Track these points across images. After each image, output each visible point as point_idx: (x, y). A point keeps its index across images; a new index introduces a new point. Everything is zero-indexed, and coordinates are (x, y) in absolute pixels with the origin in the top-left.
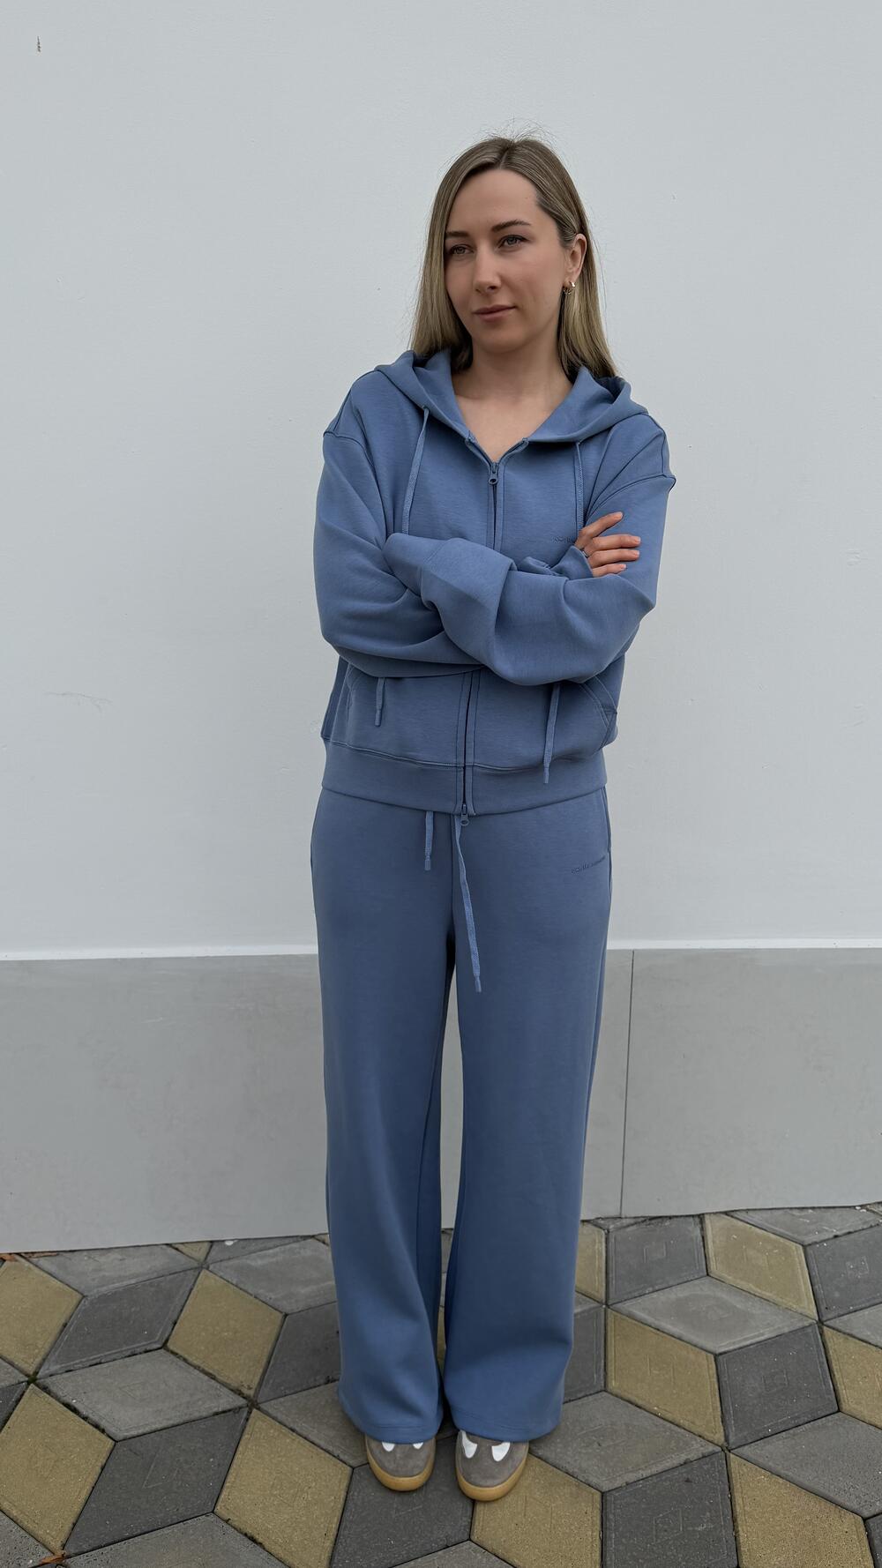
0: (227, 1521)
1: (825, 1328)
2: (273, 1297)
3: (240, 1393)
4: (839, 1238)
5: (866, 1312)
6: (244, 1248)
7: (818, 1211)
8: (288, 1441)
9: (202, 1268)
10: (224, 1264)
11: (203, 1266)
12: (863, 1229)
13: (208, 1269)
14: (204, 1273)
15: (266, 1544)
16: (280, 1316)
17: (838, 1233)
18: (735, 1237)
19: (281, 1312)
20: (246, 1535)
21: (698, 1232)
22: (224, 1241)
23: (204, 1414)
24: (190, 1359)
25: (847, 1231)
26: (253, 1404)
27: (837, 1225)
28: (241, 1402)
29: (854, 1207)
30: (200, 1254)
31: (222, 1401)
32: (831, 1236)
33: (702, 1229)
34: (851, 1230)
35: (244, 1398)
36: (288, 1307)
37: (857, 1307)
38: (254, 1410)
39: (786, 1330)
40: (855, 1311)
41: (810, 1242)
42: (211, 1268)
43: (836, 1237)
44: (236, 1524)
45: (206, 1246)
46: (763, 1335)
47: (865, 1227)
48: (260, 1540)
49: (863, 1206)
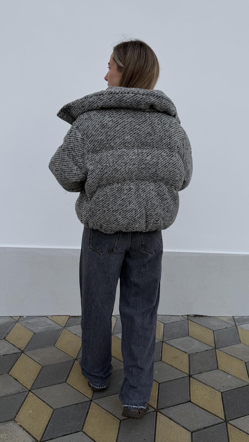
0: (11, 376)
1: (163, 343)
2: (32, 329)
3: (20, 349)
5: (175, 340)
6: (28, 318)
7: (170, 316)
8: (29, 360)
9: (17, 322)
10: (22, 321)
11: (17, 321)
12: (180, 321)
13: (18, 322)
14: (17, 323)
15: (19, 381)
16: (33, 333)
17: (173, 321)
19: (34, 332)
20: (15, 379)
22: (23, 316)
23: (11, 353)
24: (10, 342)
26: (23, 352)
27: (174, 319)
28: (20, 351)
29: (179, 316)
30: (17, 319)
31: (15, 351)
34: (177, 321)
35: (21, 350)
36: (35, 331)
37: (173, 338)
38: (23, 353)
40: (172, 339)
42: (19, 322)
44: (13, 376)
45: (19, 317)
48: (18, 380)
49: (181, 316)
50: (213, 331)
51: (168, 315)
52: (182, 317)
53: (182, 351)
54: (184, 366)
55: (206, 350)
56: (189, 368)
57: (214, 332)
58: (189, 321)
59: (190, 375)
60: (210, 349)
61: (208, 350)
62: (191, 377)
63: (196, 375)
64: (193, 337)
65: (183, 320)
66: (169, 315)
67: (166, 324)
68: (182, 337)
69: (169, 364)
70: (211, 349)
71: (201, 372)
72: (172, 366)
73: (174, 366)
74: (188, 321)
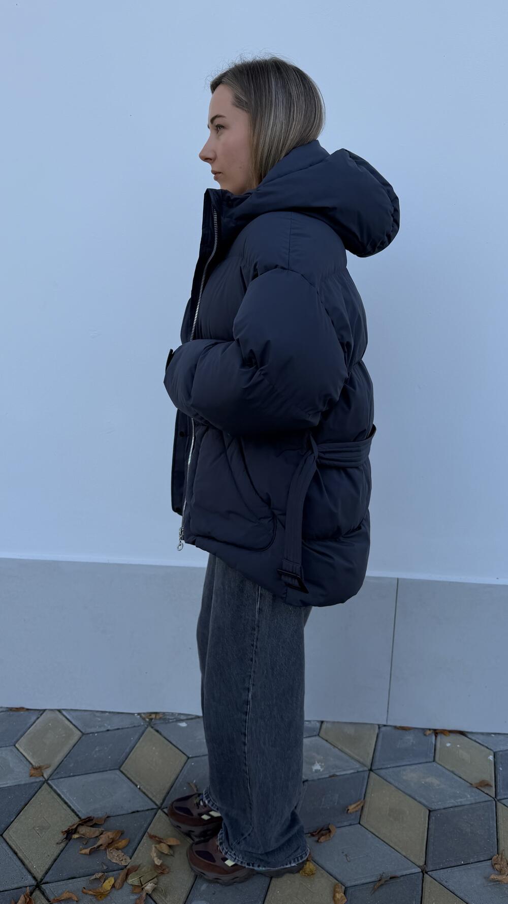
1: (45, 784)
4: (109, 732)
5: (77, 778)
12: (128, 728)
17: (109, 728)
18: (50, 724)
21: (34, 718)
25: (116, 728)
27: (116, 723)
29: (133, 714)
32: (105, 729)
33: (38, 718)
34: (120, 727)
39: (23, 783)
41: (89, 732)
43: (108, 730)
46: (7, 783)
47: (130, 726)
49: (139, 714)
50: (188, 758)
51: (107, 712)
52: (141, 716)
53: (73, 811)
54: (46, 855)
55: (134, 810)
56: (55, 860)
57: (189, 760)
58: (150, 729)
59: (42, 880)
60: (147, 808)
61: (138, 811)
62: (40, 889)
63: (53, 884)
64: (126, 773)
65: (136, 725)
66: (110, 712)
67: (88, 734)
68: (101, 770)
69: (14, 847)
70: (149, 808)
71: (72, 876)
72: (16, 853)
73: (20, 855)
74: (146, 728)
